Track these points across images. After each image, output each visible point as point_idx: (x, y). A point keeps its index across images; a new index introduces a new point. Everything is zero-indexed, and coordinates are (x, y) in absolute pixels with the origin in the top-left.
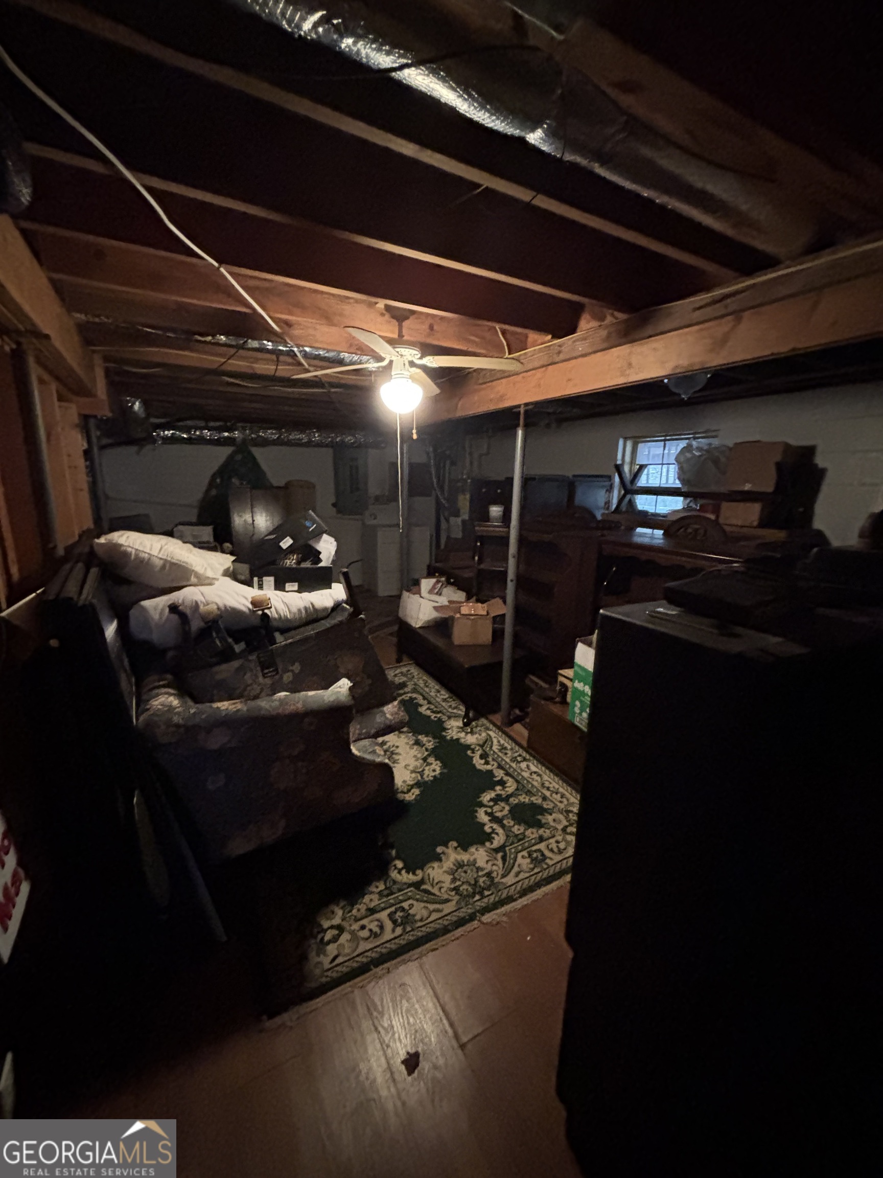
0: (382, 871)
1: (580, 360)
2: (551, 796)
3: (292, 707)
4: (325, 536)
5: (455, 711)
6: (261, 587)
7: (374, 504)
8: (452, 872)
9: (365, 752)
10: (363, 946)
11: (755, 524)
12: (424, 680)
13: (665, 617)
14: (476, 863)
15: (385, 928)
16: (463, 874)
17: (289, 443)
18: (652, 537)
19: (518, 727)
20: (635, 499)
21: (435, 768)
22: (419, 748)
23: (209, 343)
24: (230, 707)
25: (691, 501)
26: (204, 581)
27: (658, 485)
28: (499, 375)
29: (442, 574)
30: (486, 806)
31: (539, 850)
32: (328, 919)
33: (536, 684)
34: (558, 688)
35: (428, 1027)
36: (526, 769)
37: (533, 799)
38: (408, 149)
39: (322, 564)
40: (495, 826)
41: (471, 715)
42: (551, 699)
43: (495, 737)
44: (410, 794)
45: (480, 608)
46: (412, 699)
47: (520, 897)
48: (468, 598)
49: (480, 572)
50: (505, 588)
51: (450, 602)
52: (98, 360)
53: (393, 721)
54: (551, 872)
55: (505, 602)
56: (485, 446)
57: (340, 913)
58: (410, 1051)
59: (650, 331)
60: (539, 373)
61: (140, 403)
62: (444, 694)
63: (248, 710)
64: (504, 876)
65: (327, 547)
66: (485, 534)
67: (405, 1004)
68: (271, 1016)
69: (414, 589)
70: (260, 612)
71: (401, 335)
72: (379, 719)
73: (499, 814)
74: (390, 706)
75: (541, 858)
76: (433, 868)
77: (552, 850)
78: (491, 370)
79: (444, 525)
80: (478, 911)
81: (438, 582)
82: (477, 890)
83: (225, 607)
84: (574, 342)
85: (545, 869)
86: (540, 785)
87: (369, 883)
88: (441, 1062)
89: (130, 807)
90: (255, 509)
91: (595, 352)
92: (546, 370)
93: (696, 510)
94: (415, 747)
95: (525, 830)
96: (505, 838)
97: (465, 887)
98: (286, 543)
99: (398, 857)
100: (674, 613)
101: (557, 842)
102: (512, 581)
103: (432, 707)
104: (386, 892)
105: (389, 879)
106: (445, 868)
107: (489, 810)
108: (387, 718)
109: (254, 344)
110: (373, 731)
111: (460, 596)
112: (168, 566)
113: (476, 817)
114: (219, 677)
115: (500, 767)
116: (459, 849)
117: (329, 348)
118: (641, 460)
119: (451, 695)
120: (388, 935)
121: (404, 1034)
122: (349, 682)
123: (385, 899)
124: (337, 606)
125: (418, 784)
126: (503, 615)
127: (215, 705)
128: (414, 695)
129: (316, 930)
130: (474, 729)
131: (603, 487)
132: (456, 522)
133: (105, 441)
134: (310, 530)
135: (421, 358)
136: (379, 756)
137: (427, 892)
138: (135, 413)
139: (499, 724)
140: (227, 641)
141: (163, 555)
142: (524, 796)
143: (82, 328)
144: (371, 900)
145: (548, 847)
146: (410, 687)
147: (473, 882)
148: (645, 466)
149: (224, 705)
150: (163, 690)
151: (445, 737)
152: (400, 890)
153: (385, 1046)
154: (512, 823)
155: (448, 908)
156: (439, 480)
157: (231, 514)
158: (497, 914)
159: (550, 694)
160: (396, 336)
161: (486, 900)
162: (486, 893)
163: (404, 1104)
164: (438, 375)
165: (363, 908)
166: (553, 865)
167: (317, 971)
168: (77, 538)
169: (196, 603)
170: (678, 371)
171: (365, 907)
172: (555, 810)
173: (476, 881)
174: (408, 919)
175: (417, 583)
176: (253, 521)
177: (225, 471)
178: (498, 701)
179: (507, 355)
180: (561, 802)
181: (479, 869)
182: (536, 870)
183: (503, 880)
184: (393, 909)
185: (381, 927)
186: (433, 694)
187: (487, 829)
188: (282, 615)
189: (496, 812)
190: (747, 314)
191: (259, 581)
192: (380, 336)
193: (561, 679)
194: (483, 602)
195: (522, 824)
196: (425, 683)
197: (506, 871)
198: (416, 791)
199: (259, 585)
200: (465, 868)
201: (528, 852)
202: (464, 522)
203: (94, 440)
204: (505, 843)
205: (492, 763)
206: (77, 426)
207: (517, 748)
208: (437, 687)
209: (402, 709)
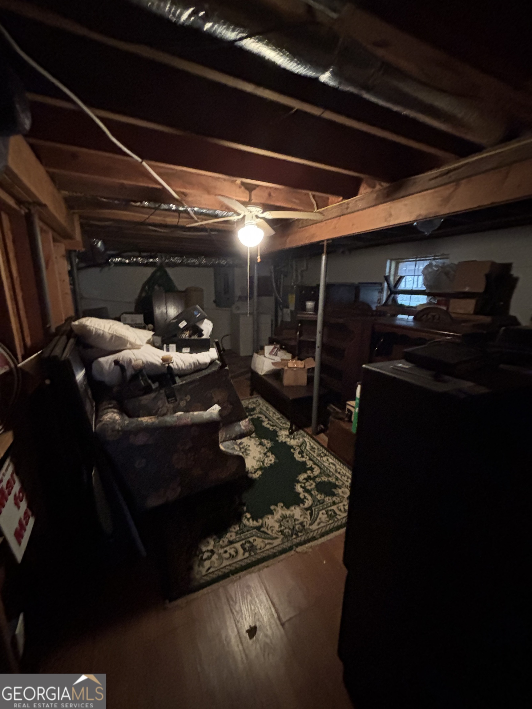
0: (238, 519)
1: (361, 212)
2: (341, 477)
3: (185, 421)
4: (206, 321)
5: (284, 425)
6: (168, 350)
7: (238, 301)
8: (279, 521)
9: (228, 448)
10: (226, 563)
11: (472, 312)
12: (266, 406)
13: (402, 369)
14: (294, 516)
15: (238, 553)
16: (286, 523)
17: (188, 265)
18: (407, 321)
19: (322, 435)
20: (397, 297)
21: (271, 459)
22: (262, 447)
23: (139, 206)
24: (149, 420)
25: (431, 299)
26: (134, 347)
27: (410, 289)
28: (311, 223)
29: (278, 343)
30: (300, 482)
31: (333, 510)
32: (205, 546)
33: (334, 410)
34: (346, 412)
35: (263, 612)
36: (326, 461)
37: (330, 479)
38: (249, 88)
39: (204, 337)
40: (306, 495)
41: (294, 428)
42: (341, 419)
43: (308, 441)
44: (256, 474)
45: (300, 363)
46: (259, 418)
47: (320, 537)
48: (293, 358)
49: (300, 342)
50: (315, 352)
51: (282, 360)
52: (76, 218)
53: (245, 431)
54: (339, 523)
55: (314, 360)
56: (305, 266)
57: (212, 542)
58: (251, 625)
59: (402, 194)
60: (335, 221)
61: (101, 242)
62: (278, 415)
63: (159, 422)
64: (311, 524)
65: (207, 327)
66: (304, 319)
67: (249, 598)
68: (171, 601)
69: (261, 352)
70: (167, 365)
71: (250, 200)
72: (237, 429)
73: (309, 488)
74: (244, 421)
75: (334, 514)
76: (268, 518)
77: (340, 510)
78: (306, 220)
79: (280, 313)
80: (295, 545)
81: (275, 348)
82: (295, 532)
83: (147, 362)
84: (356, 201)
85: (336, 522)
86: (335, 471)
87: (230, 526)
88: (269, 633)
89: (90, 477)
90: (168, 304)
91: (369, 207)
92: (339, 219)
93: (434, 303)
94: (260, 447)
95: (324, 497)
96: (312, 502)
97: (287, 530)
98: (183, 324)
99: (248, 511)
100: (407, 367)
101: (344, 505)
102: (318, 347)
103: (271, 422)
104: (239, 532)
105: (242, 524)
106: (275, 518)
107: (303, 485)
108: (242, 429)
109: (164, 206)
110: (233, 436)
111: (288, 356)
112: (114, 337)
113: (295, 489)
114: (142, 402)
115: (310, 459)
116: (284, 507)
117: (209, 207)
118: (400, 273)
119: (282, 416)
120: (240, 557)
121: (248, 615)
122: (219, 407)
123: (239, 536)
124: (213, 362)
125: (261, 468)
126: (313, 369)
127: (140, 419)
128: (260, 416)
129: (198, 552)
130: (295, 436)
131: (378, 290)
132: (287, 311)
133: (82, 265)
134: (197, 316)
135: (263, 213)
136: (237, 451)
137: (264, 532)
138: (98, 248)
139: (310, 433)
140: (148, 382)
141: (111, 331)
142: (324, 477)
143: (67, 200)
144: (231, 536)
145: (338, 508)
146: (258, 410)
147: (292, 527)
148: (404, 277)
149: (145, 419)
150: (110, 410)
151: (278, 440)
152: (248, 531)
153: (236, 622)
154: (317, 493)
155: (277, 542)
156: (277, 286)
157: (154, 307)
158: (306, 547)
159: (341, 416)
160: (247, 200)
161: (300, 538)
162: (300, 534)
163: (246, 656)
164: (273, 223)
165: (226, 541)
166: (341, 519)
167: (198, 577)
168: (64, 322)
169: (130, 359)
170: (421, 218)
171: (227, 540)
172: (343, 486)
173: (294, 527)
174: (252, 548)
175: (262, 348)
176: (167, 312)
177: (151, 282)
178: (310, 419)
179: (316, 210)
180: (347, 481)
181: (295, 520)
182: (330, 522)
183: (311, 527)
184: (244, 542)
185: (237, 552)
186: (271, 415)
187: (301, 496)
188: (180, 367)
189: (307, 486)
190: (463, 181)
191: (167, 347)
192: (237, 200)
193: (348, 407)
194: (301, 360)
195: (323, 494)
196: (267, 408)
197: (312, 521)
198: (260, 473)
199: (167, 348)
200: (287, 519)
201: (326, 511)
202: (291, 312)
203: (74, 264)
204: (312, 504)
205: (305, 456)
206: (64, 256)
207: (321, 448)
208: (274, 411)
209: (251, 423)
